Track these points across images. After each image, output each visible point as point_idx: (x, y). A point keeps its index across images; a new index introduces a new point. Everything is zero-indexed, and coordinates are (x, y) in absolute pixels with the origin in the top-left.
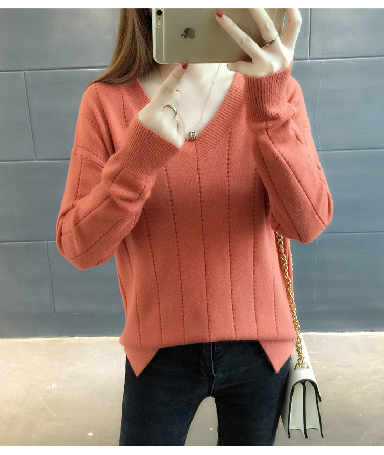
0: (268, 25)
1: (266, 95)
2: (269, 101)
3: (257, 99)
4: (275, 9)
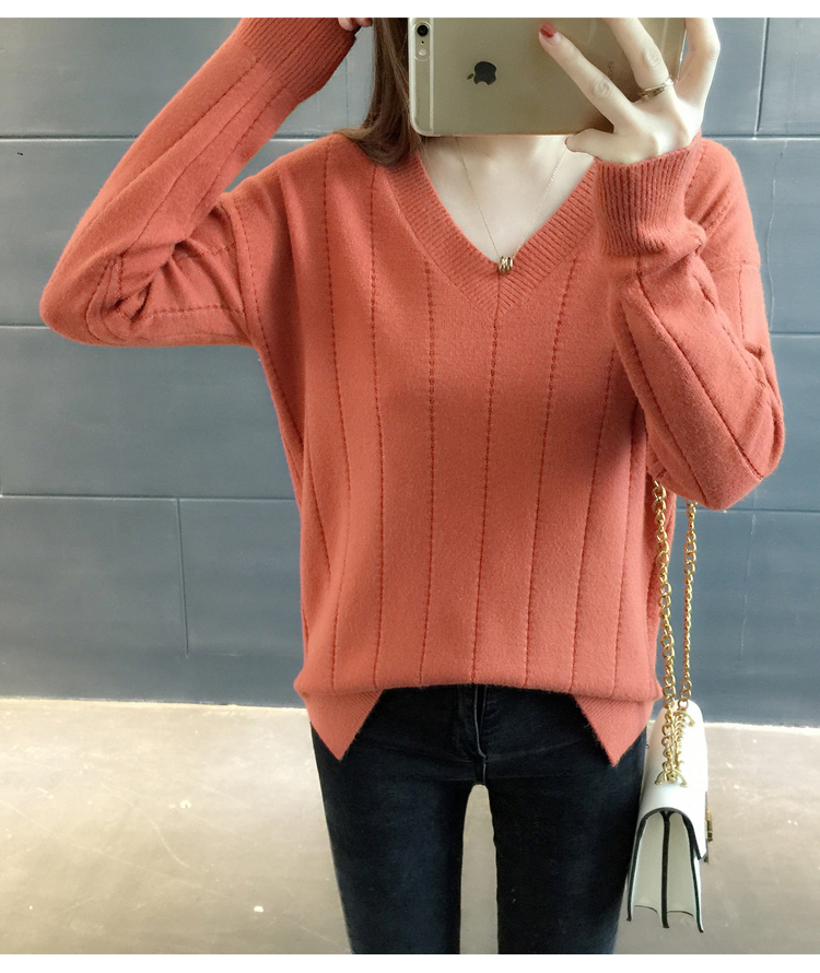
0: (648, 57)
1: (639, 202)
2: (644, 215)
3: (621, 210)
4: (663, 19)
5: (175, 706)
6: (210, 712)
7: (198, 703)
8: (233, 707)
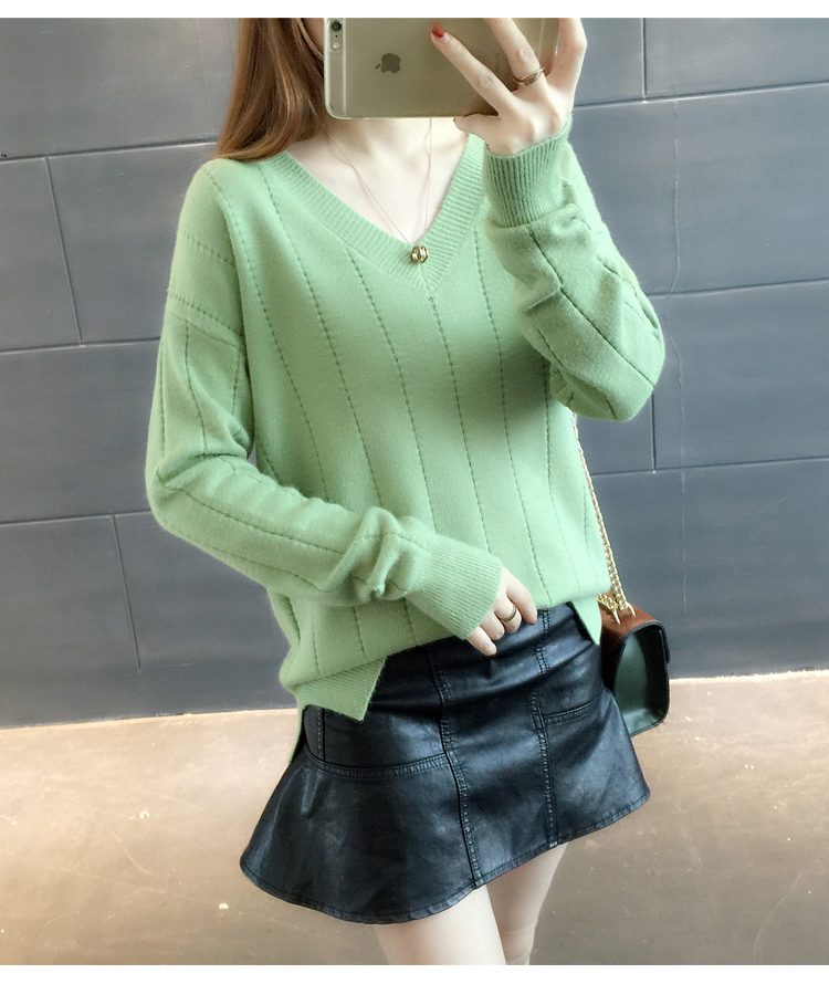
5: (132, 721)
6: (166, 724)
7: (154, 716)
8: (188, 716)
